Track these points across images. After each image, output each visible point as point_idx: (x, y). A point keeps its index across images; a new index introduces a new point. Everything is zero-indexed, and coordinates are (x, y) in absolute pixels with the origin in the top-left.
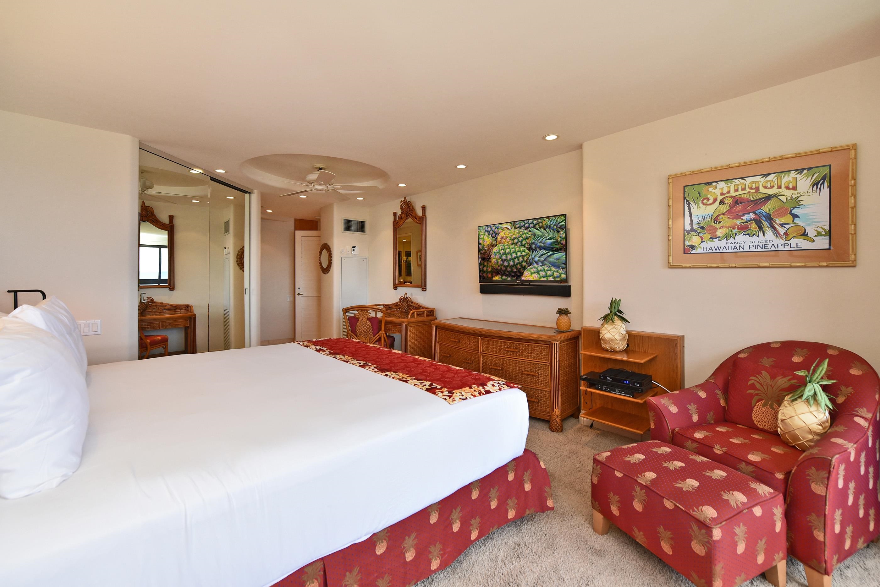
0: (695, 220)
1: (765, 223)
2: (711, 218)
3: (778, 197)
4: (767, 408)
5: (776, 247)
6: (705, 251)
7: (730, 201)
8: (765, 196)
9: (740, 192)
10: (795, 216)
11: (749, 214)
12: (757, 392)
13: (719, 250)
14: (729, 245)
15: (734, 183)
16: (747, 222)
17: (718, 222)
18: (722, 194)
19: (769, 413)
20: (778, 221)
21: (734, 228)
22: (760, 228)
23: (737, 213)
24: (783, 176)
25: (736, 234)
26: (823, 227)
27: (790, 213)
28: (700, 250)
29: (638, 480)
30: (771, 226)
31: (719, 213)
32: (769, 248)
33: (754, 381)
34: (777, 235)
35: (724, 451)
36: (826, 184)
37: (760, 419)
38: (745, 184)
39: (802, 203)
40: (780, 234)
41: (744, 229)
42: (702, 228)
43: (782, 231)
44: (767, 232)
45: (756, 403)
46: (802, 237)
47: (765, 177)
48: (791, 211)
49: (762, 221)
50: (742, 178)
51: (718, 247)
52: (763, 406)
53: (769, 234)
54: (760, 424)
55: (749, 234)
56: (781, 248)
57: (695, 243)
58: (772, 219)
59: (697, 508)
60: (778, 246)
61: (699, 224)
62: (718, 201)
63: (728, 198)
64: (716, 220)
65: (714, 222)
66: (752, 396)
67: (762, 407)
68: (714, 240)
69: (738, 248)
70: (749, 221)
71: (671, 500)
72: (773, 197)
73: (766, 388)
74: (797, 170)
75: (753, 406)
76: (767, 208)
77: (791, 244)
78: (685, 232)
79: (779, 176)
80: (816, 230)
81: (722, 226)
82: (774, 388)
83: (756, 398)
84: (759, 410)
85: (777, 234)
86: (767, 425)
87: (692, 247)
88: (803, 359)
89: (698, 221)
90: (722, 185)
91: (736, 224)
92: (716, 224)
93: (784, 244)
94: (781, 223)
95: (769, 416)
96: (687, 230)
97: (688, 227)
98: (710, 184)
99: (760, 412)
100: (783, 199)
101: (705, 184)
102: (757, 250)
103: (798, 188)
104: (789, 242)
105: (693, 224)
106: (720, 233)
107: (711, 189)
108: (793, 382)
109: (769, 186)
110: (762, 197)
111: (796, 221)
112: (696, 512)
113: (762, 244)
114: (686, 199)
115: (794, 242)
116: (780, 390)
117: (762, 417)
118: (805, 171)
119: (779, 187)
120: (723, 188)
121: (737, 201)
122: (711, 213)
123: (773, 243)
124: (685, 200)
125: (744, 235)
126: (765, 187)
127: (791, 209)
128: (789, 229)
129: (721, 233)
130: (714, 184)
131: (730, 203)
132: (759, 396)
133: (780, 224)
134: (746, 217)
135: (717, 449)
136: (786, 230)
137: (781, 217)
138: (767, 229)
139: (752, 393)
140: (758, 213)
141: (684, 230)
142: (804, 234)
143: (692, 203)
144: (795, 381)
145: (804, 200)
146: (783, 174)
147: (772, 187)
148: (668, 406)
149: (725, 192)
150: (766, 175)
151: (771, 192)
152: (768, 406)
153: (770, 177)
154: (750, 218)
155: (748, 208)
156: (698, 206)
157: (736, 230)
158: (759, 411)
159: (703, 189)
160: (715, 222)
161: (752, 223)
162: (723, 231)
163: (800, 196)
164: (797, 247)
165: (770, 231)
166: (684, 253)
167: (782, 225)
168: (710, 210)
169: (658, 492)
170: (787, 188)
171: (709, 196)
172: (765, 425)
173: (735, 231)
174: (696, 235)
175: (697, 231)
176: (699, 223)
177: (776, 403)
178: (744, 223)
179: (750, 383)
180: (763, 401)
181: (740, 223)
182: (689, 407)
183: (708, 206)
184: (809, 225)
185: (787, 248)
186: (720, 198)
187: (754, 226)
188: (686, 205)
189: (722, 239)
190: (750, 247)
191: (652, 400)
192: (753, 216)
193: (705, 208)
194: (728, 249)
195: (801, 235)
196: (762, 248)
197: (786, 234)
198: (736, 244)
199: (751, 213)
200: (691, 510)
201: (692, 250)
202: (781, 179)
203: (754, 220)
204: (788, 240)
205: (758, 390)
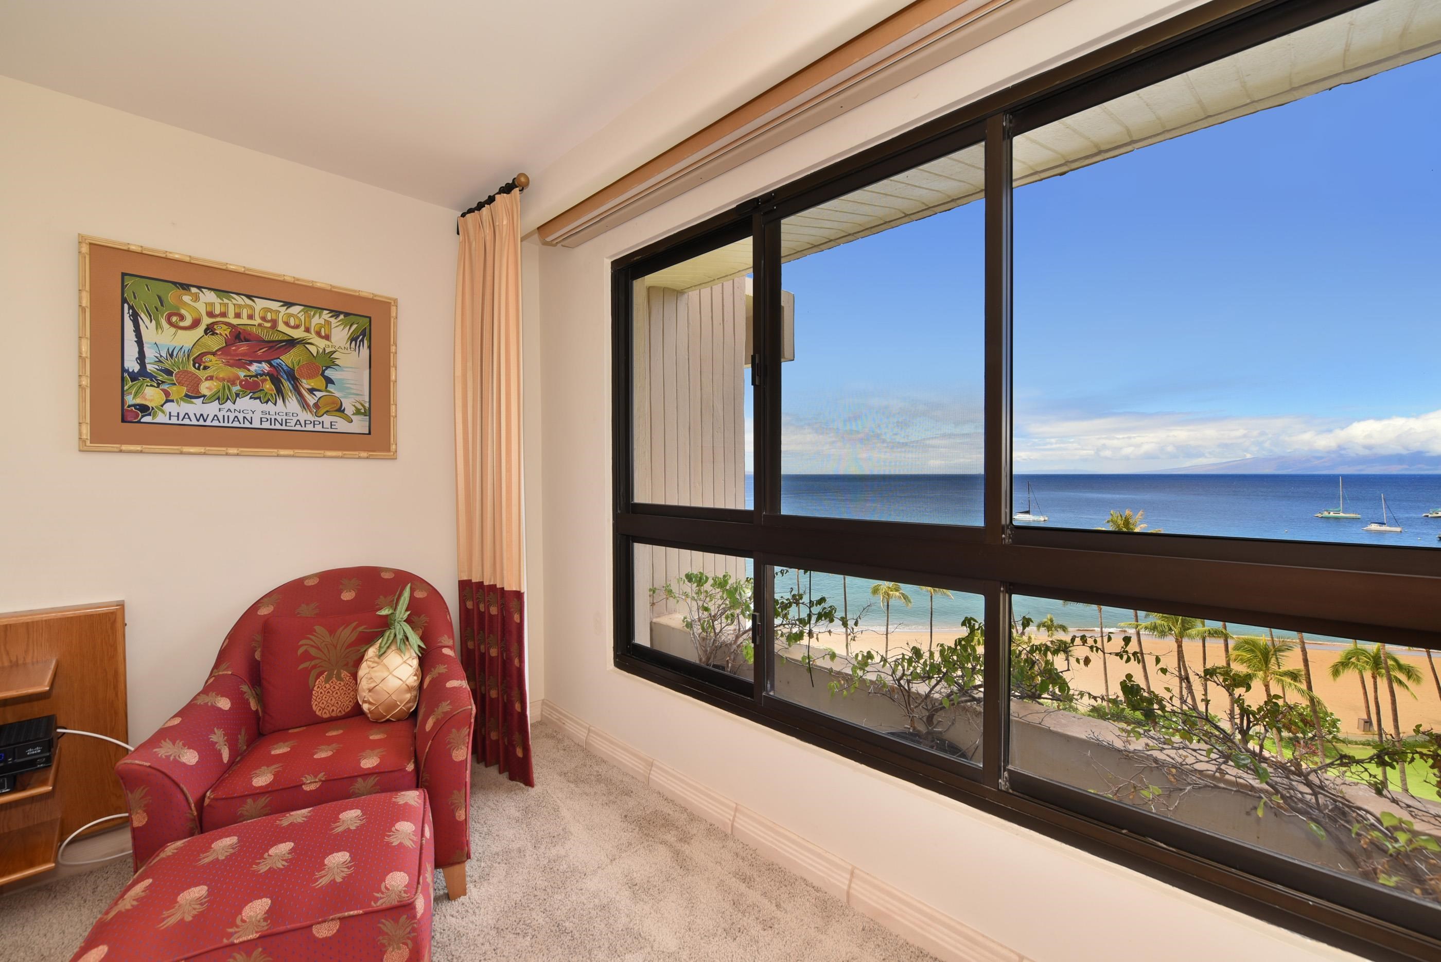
0: (150, 354)
1: (287, 385)
2: (188, 356)
3: (307, 346)
4: (332, 682)
5: (303, 424)
6: (174, 420)
7: (226, 332)
8: (286, 338)
9: (244, 320)
10: (329, 381)
11: (260, 362)
12: (313, 663)
13: (205, 421)
14: (224, 412)
15: (234, 302)
16: (256, 376)
17: (202, 367)
18: (210, 314)
19: (337, 688)
20: (306, 384)
21: (234, 384)
22: (280, 391)
23: (240, 358)
24: (312, 313)
25: (237, 395)
26: (363, 402)
27: (323, 374)
28: (161, 418)
29: (236, 941)
30: (295, 390)
31: (204, 351)
32: (291, 425)
33: (306, 646)
34: (303, 406)
35: (323, 779)
36: (366, 342)
37: (325, 703)
38: (253, 309)
39: (337, 362)
40: (308, 405)
41: (252, 388)
42: (169, 373)
43: (311, 400)
44: (289, 399)
45: (316, 681)
46: (338, 413)
47: (286, 307)
48: (323, 371)
49: (283, 380)
50: (249, 297)
51: (202, 415)
52: (327, 681)
53: (293, 404)
54: (325, 713)
55: (259, 398)
56: (310, 427)
57: (151, 401)
58: (297, 379)
59: (379, 891)
60: (305, 424)
61: (160, 364)
62: (203, 327)
63: (222, 325)
64: (198, 362)
65: (194, 366)
66: (307, 672)
67: (326, 683)
68: (194, 400)
69: (241, 421)
70: (261, 375)
71: (331, 917)
72: (298, 343)
73: (326, 651)
74: (331, 311)
75: (311, 688)
76: (289, 359)
77: (323, 422)
78: (126, 375)
79: (307, 311)
80: (354, 406)
81: (210, 376)
82: (338, 648)
83: (313, 674)
84: (321, 690)
85: (304, 404)
86: (335, 709)
87: (144, 409)
88: (356, 594)
89: (157, 357)
90: (209, 297)
91: (238, 378)
92: (199, 369)
93: (314, 421)
94: (310, 387)
95: (337, 693)
96: (131, 370)
97: (132, 364)
98: (185, 287)
99: (323, 693)
100: (313, 349)
101: (174, 283)
102: (273, 427)
103: (333, 339)
104: (320, 419)
105: (147, 361)
106: (207, 388)
107: (187, 298)
108: (361, 629)
109: (292, 323)
110: (282, 339)
111: (331, 387)
112: (381, 898)
113: (282, 417)
114: (128, 304)
115: (327, 419)
116: (347, 648)
117: (327, 699)
118: (342, 317)
119: (307, 330)
120: (213, 304)
121: (238, 335)
122: (188, 345)
123: (298, 418)
124: (126, 306)
125: (251, 398)
126: (287, 324)
127: (324, 368)
128: (321, 399)
129: (209, 388)
130: (194, 290)
131: (226, 335)
132: (319, 667)
133: (308, 389)
134: (254, 368)
135: (309, 783)
136: (317, 399)
137: (310, 378)
138: (290, 394)
139: (306, 668)
140: (275, 365)
141: (123, 370)
142: (340, 410)
143: (143, 315)
144: (363, 627)
145: (342, 358)
146: (312, 311)
147: (297, 327)
148: (177, 758)
149: (217, 312)
150: (288, 304)
151: (297, 334)
152: (334, 679)
153: (295, 310)
154: (262, 370)
155: (259, 353)
156: (158, 326)
157: (238, 388)
158: (321, 693)
159: (171, 295)
160: (197, 365)
161: (266, 380)
162: (213, 387)
163: (335, 352)
164: (331, 428)
165: (294, 398)
166: (123, 421)
167: (311, 391)
168: (187, 339)
169: (298, 925)
170: (318, 334)
171: (183, 312)
172: (333, 710)
173: (236, 388)
174: (151, 386)
175: (155, 377)
176: (160, 361)
177: (344, 670)
178: (251, 377)
179: (300, 651)
180: (326, 673)
181: (244, 376)
182: (214, 738)
183: (180, 331)
184: (345, 397)
185: (318, 428)
186: (207, 321)
187: (268, 386)
188: (126, 316)
189: (210, 401)
190: (261, 421)
191: (137, 762)
192: (268, 369)
193: (175, 334)
194: (221, 420)
195: (336, 411)
196: (282, 425)
197: (316, 405)
198: (237, 414)
199: (264, 361)
200: (373, 903)
201: (143, 416)
202: (311, 318)
203: (268, 374)
204: (319, 415)
205: (315, 658)
